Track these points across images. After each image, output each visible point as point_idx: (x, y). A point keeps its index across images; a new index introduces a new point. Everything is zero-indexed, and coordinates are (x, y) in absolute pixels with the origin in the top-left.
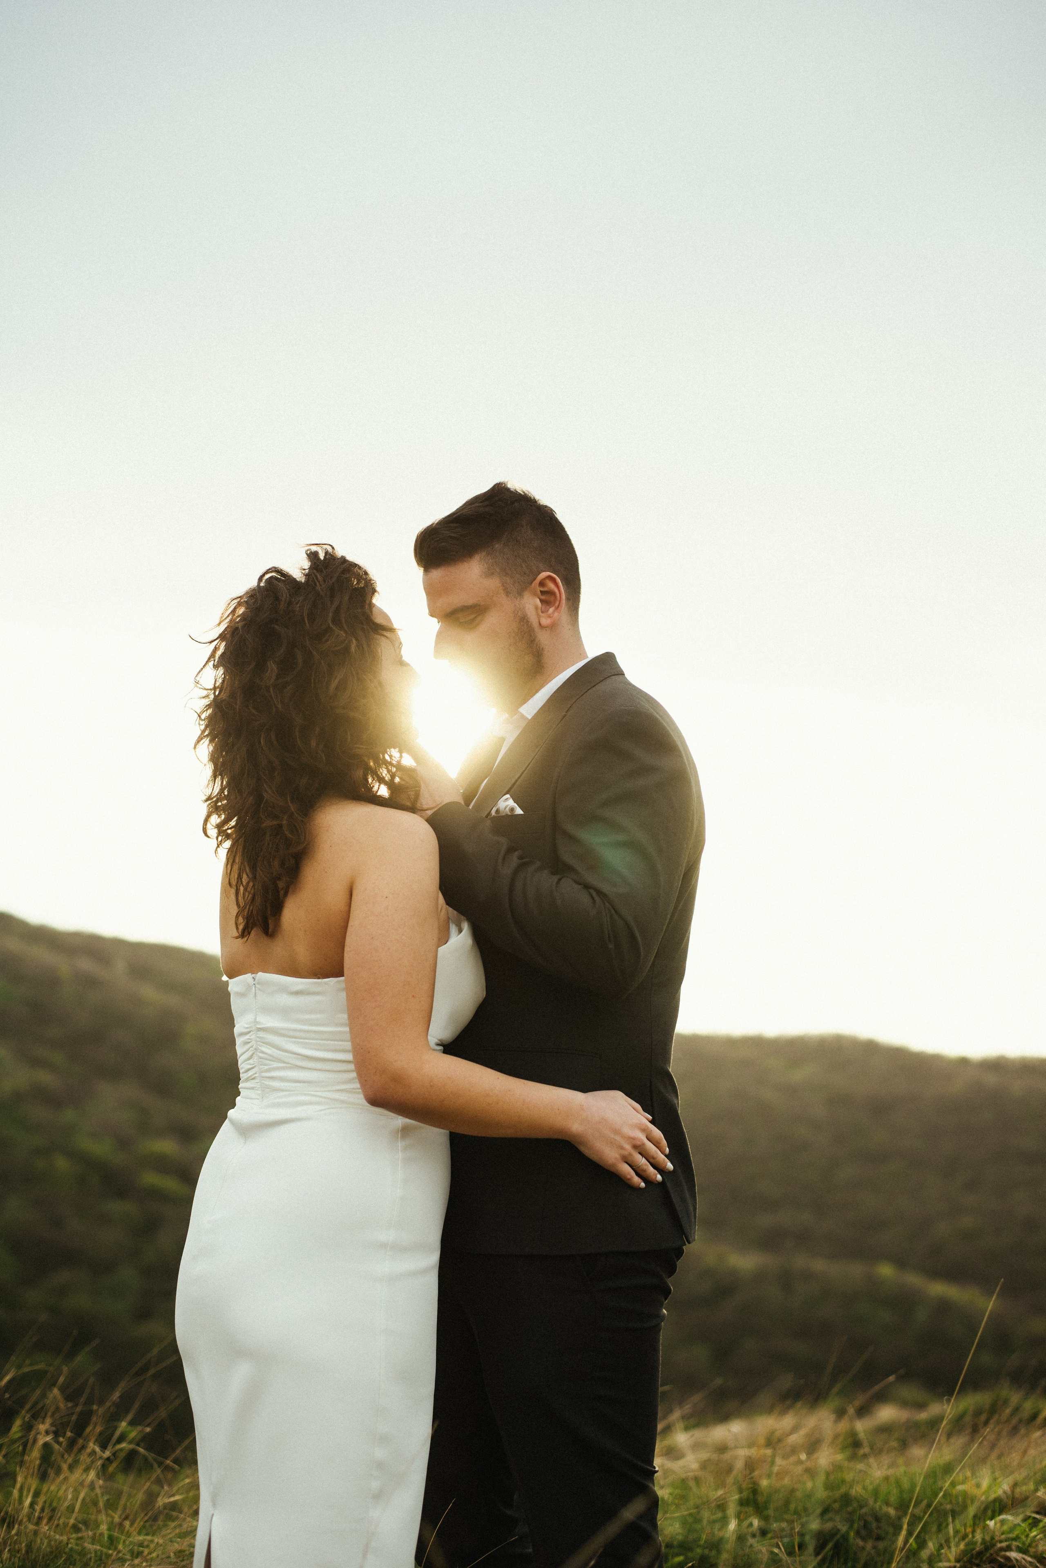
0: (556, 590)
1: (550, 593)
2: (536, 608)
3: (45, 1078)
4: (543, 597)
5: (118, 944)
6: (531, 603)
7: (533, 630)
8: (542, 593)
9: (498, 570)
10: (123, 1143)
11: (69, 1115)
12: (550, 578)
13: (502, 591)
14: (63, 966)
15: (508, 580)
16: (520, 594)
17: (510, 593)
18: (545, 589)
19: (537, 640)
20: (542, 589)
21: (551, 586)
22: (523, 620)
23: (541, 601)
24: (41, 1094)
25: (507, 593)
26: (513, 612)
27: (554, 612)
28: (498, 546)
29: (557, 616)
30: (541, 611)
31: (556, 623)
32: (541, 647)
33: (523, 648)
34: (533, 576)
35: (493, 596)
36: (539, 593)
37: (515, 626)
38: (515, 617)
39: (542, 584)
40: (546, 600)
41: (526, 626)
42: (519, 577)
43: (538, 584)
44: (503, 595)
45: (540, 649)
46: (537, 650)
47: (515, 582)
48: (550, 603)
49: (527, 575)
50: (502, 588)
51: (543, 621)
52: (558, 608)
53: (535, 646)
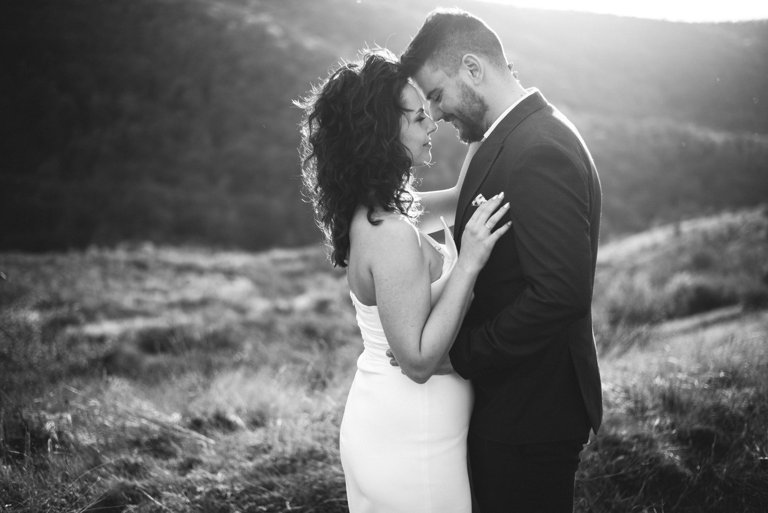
0: (475, 62)
1: (474, 65)
2: (469, 76)
4: (472, 68)
6: (465, 75)
7: (472, 89)
8: (470, 66)
9: (439, 66)
12: (468, 56)
13: (446, 76)
15: (447, 68)
16: (457, 72)
17: (451, 75)
19: (477, 94)
20: (469, 64)
21: (472, 61)
22: (464, 86)
23: (471, 71)
25: (449, 75)
26: (456, 84)
27: (479, 74)
28: (435, 53)
29: (481, 76)
30: (472, 77)
31: (484, 79)
32: (481, 96)
33: (469, 101)
34: (459, 60)
35: (442, 81)
36: (468, 67)
37: (460, 91)
38: (458, 86)
39: (466, 62)
40: (474, 69)
41: (466, 89)
42: (453, 64)
43: (464, 63)
44: (447, 78)
45: (481, 98)
46: (479, 99)
47: (452, 68)
48: (477, 70)
49: (455, 61)
50: (445, 74)
51: (476, 82)
52: (480, 72)
53: (477, 97)
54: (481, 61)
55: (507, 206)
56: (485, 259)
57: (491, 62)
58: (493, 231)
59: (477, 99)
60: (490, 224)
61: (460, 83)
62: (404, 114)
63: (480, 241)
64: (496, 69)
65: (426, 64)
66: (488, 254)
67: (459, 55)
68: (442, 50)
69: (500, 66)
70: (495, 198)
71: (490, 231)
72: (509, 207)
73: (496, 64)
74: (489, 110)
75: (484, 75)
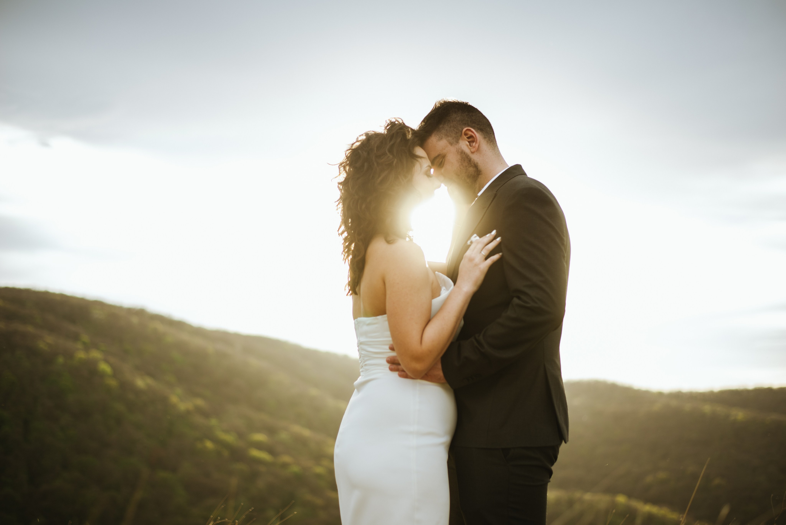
0: (473, 134)
1: (471, 137)
2: (467, 145)
3: (200, 402)
4: (469, 140)
5: (237, 336)
6: (464, 144)
7: (469, 156)
8: (468, 138)
9: (443, 136)
10: (241, 435)
11: (214, 422)
12: (467, 130)
13: (448, 144)
14: (210, 348)
15: (450, 138)
16: (457, 142)
17: (453, 144)
18: (469, 136)
19: (472, 160)
20: (467, 137)
21: (470, 133)
22: (462, 153)
23: (469, 142)
24: (199, 411)
25: (451, 144)
26: (457, 151)
27: (475, 144)
28: (441, 126)
29: (477, 145)
30: (469, 146)
31: (478, 150)
32: (476, 162)
33: (466, 165)
34: (460, 133)
35: (445, 148)
36: (466, 139)
37: (459, 157)
38: (458, 153)
39: (466, 134)
40: (471, 139)
41: (464, 155)
42: (454, 135)
43: (464, 135)
44: (449, 146)
45: (476, 163)
46: (474, 164)
47: (453, 139)
48: (473, 142)
49: (457, 133)
50: (448, 143)
51: (473, 150)
52: (476, 142)
53: (472, 163)
54: (478, 135)
55: (499, 239)
56: (480, 282)
57: (485, 138)
58: (486, 258)
59: (472, 164)
60: (485, 252)
61: (460, 151)
62: (417, 161)
63: (476, 265)
64: (489, 144)
65: (433, 135)
66: (482, 278)
67: (460, 129)
68: (446, 124)
69: (492, 143)
70: (488, 235)
71: (484, 258)
72: (500, 240)
73: (489, 140)
74: (482, 174)
75: (479, 144)
